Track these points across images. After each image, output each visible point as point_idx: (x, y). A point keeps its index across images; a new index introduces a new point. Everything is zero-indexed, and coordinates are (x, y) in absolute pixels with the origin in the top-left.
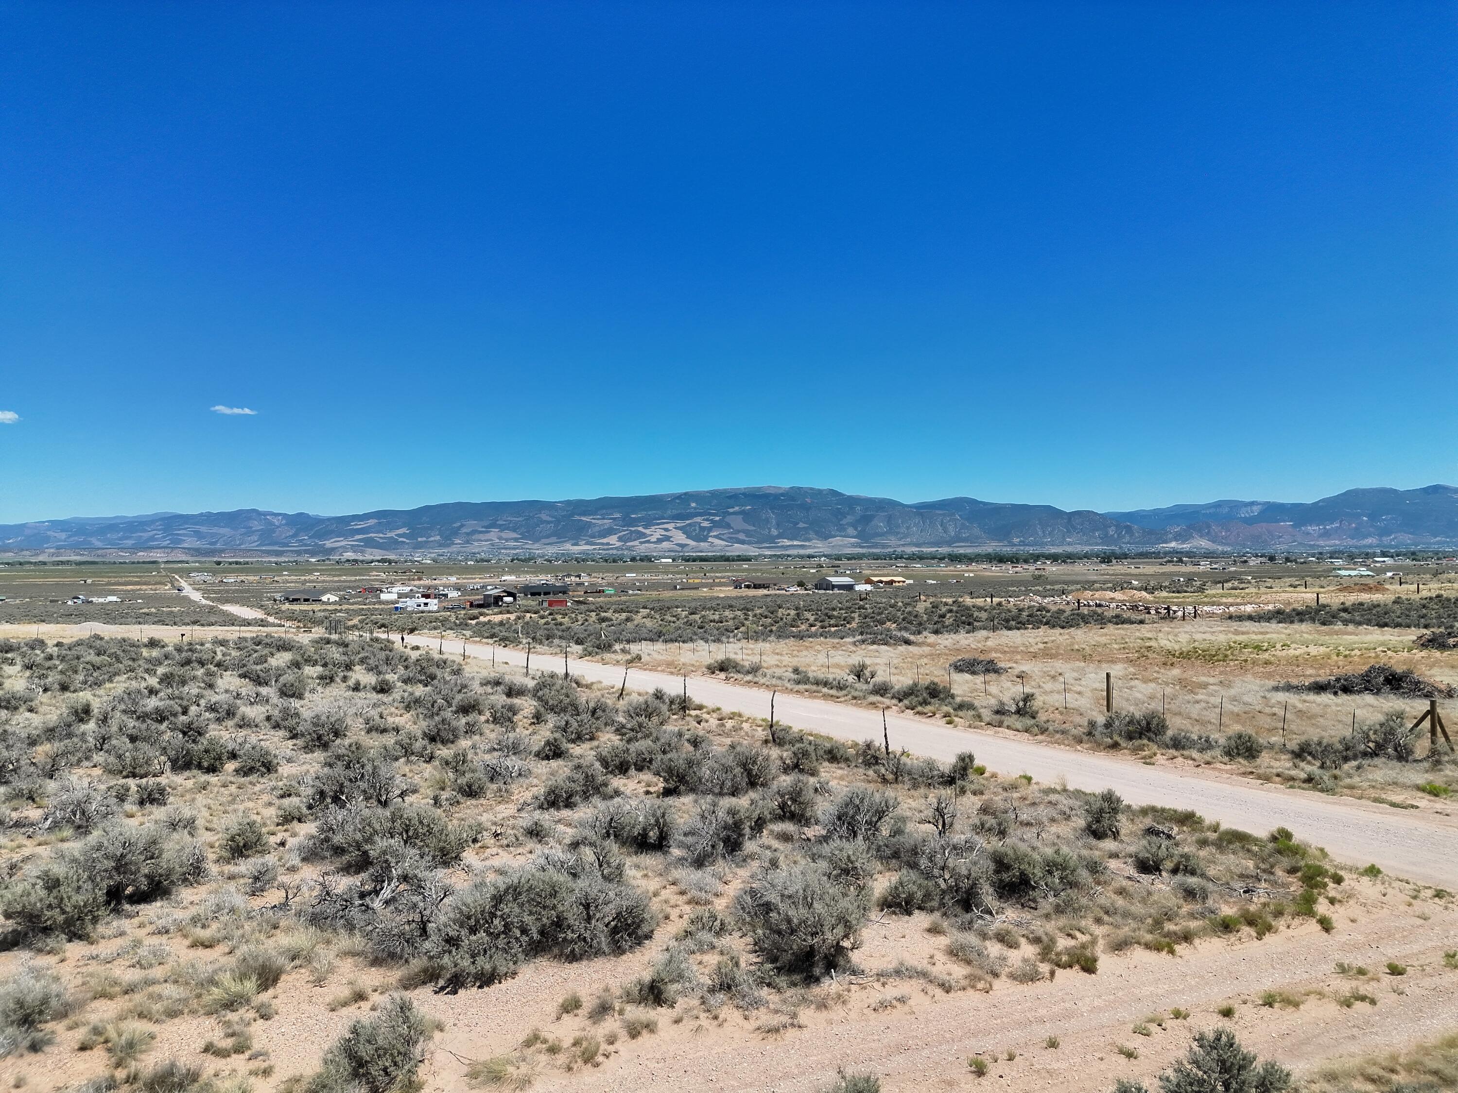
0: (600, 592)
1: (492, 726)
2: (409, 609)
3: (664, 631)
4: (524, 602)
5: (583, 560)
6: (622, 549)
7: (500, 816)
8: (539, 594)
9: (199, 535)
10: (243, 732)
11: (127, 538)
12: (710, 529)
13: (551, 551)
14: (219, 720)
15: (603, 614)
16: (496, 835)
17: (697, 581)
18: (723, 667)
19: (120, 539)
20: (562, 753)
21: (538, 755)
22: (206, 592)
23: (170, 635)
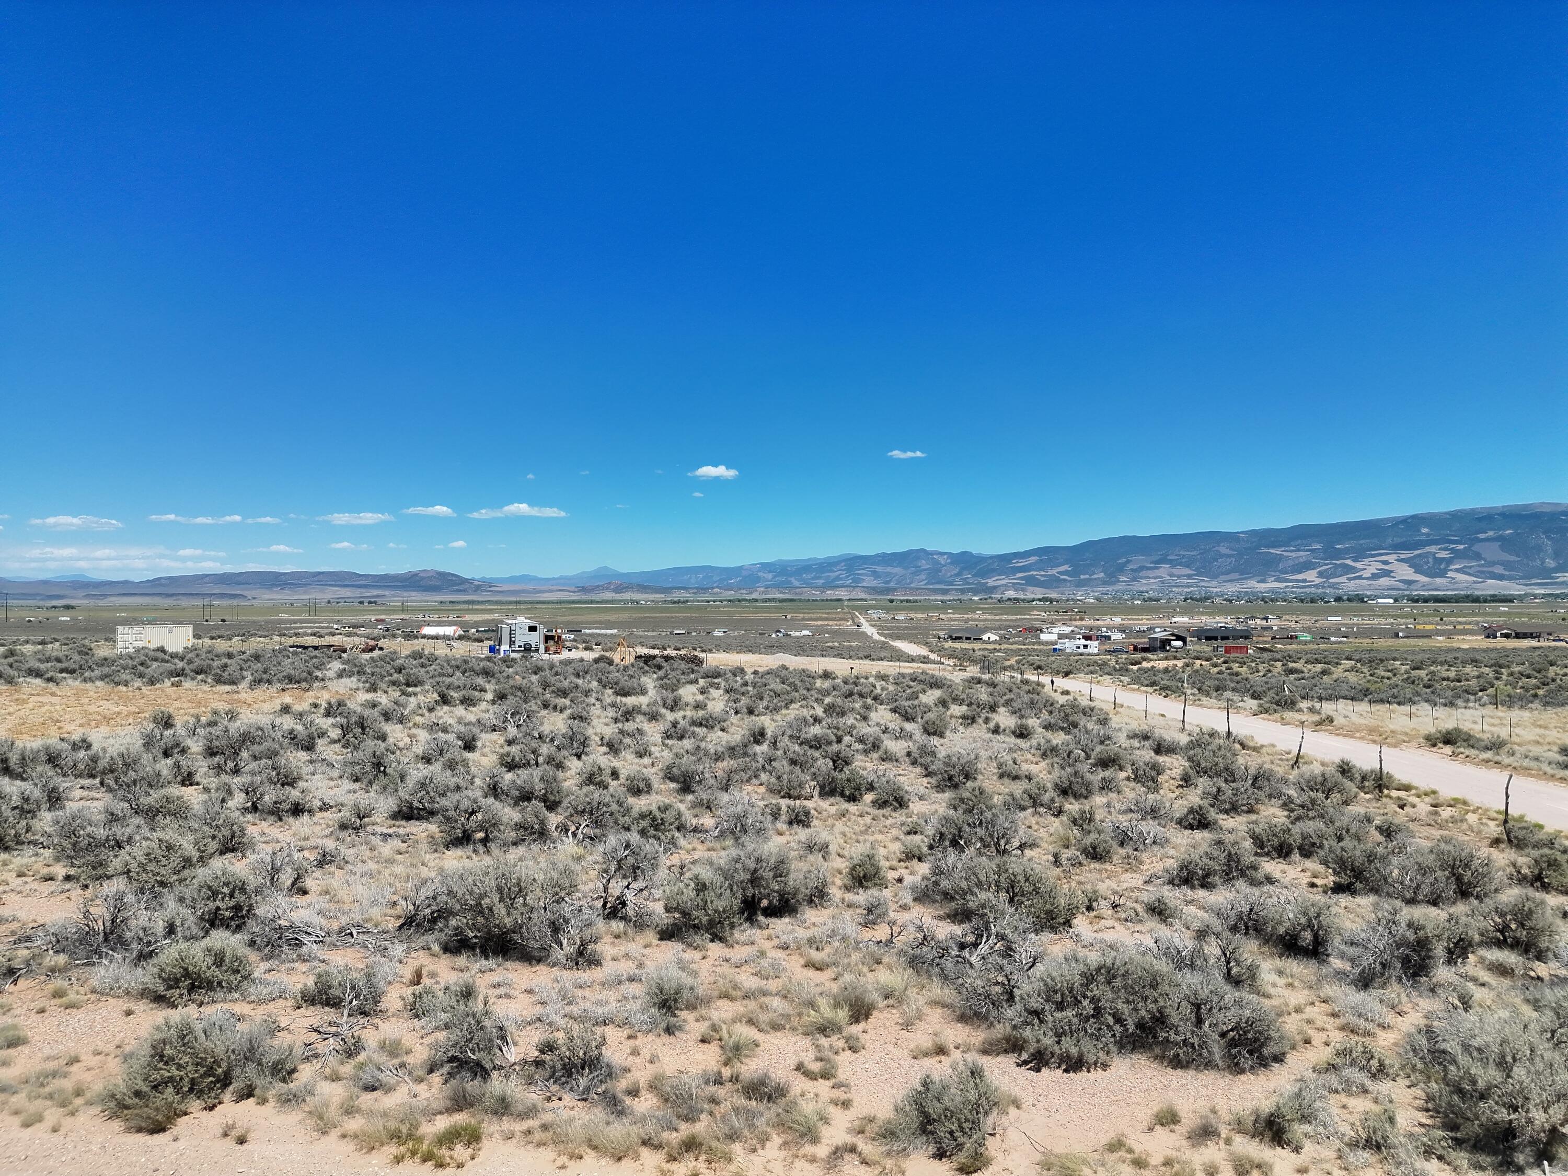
0: (1292, 637)
1: (1132, 784)
2: (1068, 651)
3: (1372, 688)
4: (1197, 647)
5: (1272, 600)
6: (1323, 587)
7: (1125, 885)
8: (1216, 639)
9: (875, 574)
10: (887, 765)
11: (818, 578)
12: (1449, 561)
13: (1232, 589)
14: (866, 752)
15: (1291, 665)
16: (1115, 906)
17: (1428, 627)
18: (1449, 739)
19: (813, 579)
20: (1209, 823)
21: (1180, 822)
22: (880, 629)
23: (841, 667)
